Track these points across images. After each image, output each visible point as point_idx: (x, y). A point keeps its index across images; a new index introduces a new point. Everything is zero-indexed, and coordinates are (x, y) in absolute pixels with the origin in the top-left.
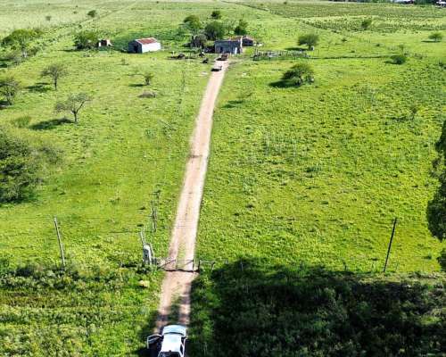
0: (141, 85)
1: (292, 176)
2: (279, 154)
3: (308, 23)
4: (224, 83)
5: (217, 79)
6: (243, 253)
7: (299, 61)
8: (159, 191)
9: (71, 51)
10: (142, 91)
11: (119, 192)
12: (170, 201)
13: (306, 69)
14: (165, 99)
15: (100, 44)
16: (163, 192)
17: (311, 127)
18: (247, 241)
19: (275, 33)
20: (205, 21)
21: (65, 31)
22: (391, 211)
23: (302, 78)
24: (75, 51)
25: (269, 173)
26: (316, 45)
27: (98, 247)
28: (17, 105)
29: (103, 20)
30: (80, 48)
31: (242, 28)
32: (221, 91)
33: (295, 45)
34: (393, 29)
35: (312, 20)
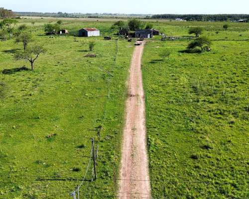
0: (86, 51)
5: (139, 49)
8: (100, 127)
10: (87, 54)
16: (104, 128)
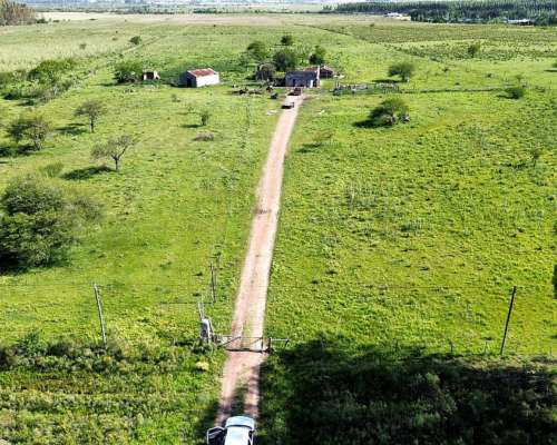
0: (195, 126)
1: (383, 235)
2: (367, 209)
3: (400, 49)
4: (297, 123)
5: (289, 117)
6: (324, 330)
7: (391, 96)
8: (219, 254)
9: (111, 85)
10: (198, 132)
11: (170, 255)
12: (232, 265)
13: (399, 105)
14: (225, 142)
15: (145, 77)
16: (225, 255)
17: (407, 176)
18: (328, 314)
19: (359, 62)
20: (272, 48)
21: (103, 61)
22: (509, 279)
23: (395, 116)
24: (116, 85)
25: (354, 232)
26: (411, 76)
27: (146, 321)
28: (46, 151)
29: (149, 48)
30: (121, 81)
31: (319, 56)
32: (293, 132)
33: (385, 76)
34: (508, 56)
35: (406, 46)
